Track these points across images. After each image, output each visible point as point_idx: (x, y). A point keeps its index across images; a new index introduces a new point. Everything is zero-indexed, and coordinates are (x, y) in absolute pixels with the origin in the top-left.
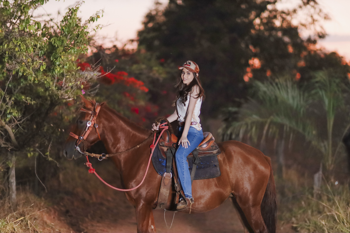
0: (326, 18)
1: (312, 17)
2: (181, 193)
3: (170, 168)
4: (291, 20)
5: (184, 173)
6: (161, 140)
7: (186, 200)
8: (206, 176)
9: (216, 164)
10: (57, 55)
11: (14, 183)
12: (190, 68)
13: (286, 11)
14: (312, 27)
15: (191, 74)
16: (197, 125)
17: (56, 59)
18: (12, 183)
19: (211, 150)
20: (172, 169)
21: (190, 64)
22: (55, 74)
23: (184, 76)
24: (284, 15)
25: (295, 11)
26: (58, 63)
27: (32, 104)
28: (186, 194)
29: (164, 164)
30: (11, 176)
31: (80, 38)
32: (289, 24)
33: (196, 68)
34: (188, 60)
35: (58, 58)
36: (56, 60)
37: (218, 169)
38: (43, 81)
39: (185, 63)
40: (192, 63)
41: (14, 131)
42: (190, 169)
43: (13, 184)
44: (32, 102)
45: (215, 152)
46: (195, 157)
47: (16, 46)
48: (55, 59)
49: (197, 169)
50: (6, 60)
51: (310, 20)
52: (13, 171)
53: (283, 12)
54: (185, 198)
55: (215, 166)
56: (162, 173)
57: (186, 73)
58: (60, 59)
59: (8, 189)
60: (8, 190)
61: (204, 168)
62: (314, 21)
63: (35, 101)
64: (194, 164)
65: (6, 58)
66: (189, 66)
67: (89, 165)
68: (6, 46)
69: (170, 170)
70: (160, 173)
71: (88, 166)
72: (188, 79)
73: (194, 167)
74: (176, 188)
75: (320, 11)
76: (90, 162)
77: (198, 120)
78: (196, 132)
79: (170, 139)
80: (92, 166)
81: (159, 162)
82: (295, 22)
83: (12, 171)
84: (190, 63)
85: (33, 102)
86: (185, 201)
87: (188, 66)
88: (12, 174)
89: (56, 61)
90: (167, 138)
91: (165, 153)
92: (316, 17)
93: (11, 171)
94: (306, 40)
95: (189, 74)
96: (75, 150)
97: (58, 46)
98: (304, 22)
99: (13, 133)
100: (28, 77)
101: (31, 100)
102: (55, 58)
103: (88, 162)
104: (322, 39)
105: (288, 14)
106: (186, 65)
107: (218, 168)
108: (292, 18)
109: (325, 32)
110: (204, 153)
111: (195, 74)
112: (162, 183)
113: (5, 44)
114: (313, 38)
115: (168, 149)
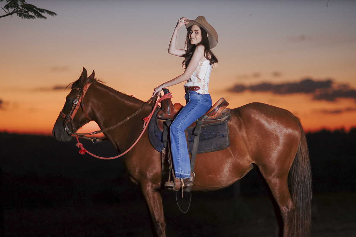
5: (180, 148)
8: (211, 149)
19: (221, 118)
28: (177, 173)
49: (200, 140)
54: (175, 178)
55: (224, 136)
56: (161, 149)
57: (194, 32)
61: (208, 139)
67: (80, 145)
70: (158, 149)
71: (79, 147)
72: (196, 38)
73: (196, 139)
76: (80, 143)
78: (198, 98)
79: (170, 109)
80: (83, 146)
81: (156, 136)
95: (198, 33)
96: (64, 130)
103: (78, 143)
107: (227, 138)
110: (210, 122)
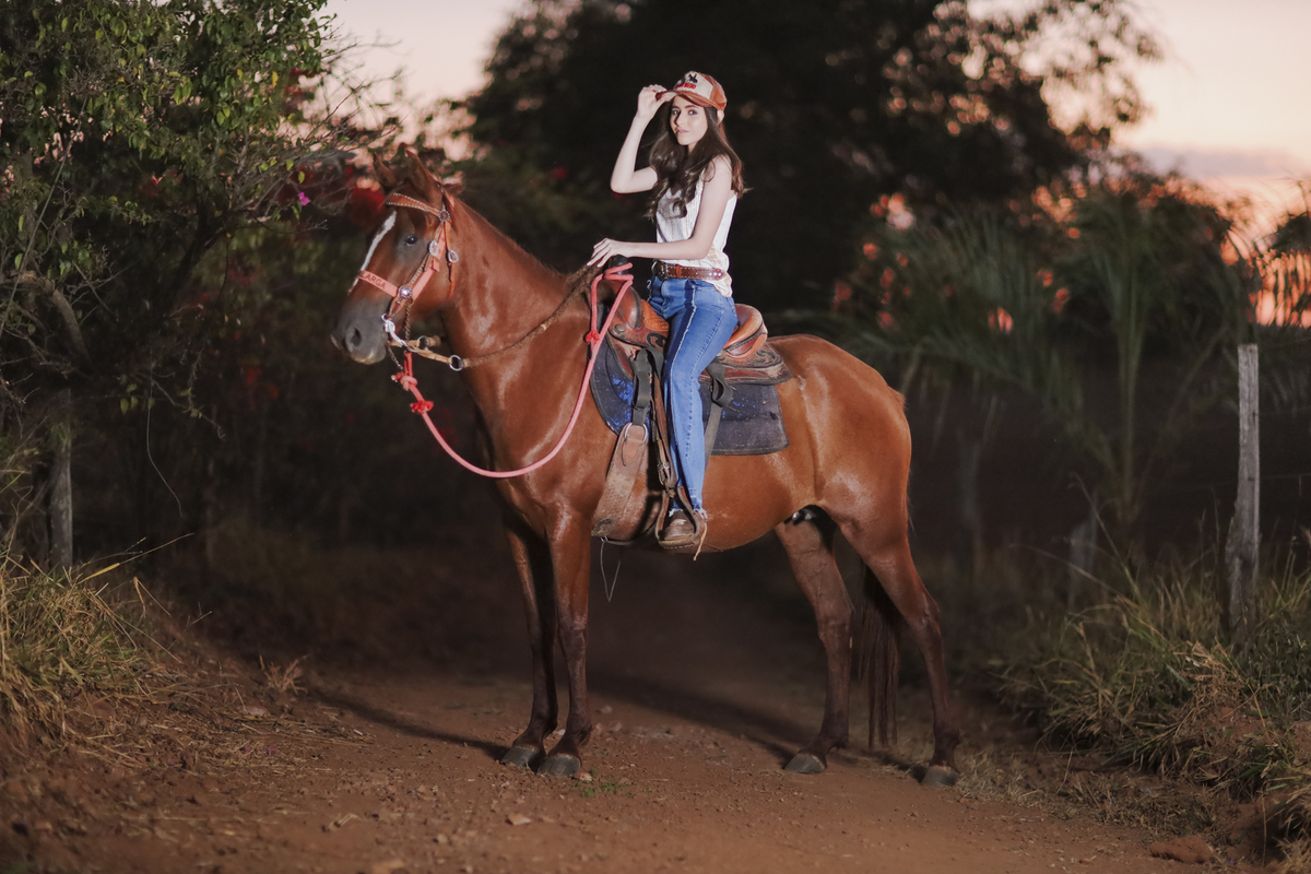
0: (1145, 49)
1: (1093, 44)
2: (681, 495)
3: (647, 409)
4: (1020, 54)
5: (690, 432)
6: (618, 322)
7: (695, 517)
8: (746, 447)
9: (775, 409)
10: (222, 70)
11: (67, 515)
12: (696, 94)
13: (1000, 21)
14: (1094, 80)
15: (700, 110)
16: (722, 280)
17: (221, 81)
18: (61, 513)
19: (760, 364)
20: (651, 415)
21: (696, 81)
22: (215, 127)
23: (679, 122)
24: (995, 41)
25: (1032, 24)
26: (224, 95)
27: (141, 222)
29: (626, 397)
30: (57, 488)
31: (295, 17)
32: (1014, 71)
33: (715, 92)
34: (688, 71)
35: (228, 77)
36: (217, 85)
37: (780, 425)
38: (175, 155)
39: (680, 82)
40: (699, 77)
41: (80, 314)
42: (706, 419)
43: (64, 517)
44: (142, 216)
45: (773, 371)
46: (719, 382)
47: (96, 26)
48: (215, 83)
49: (722, 420)
50: (63, 73)
51: (1086, 55)
52: (66, 473)
53: (990, 27)
54: (692, 512)
55: (773, 416)
57: (684, 112)
58: (233, 81)
59: (46, 533)
60: (46, 540)
62: (1103, 60)
63: (152, 215)
64: (714, 405)
65: (64, 67)
66: (693, 87)
68: (65, 23)
69: (645, 417)
72: (691, 129)
73: (716, 412)
74: (664, 478)
75: (1124, 21)
77: (724, 262)
79: (640, 317)
81: (614, 387)
82: (1033, 63)
83: (63, 475)
84: (694, 80)
85: (145, 216)
86: (693, 522)
87: (688, 89)
88: (61, 483)
89: (219, 89)
90: (633, 313)
91: (628, 362)
92: (1108, 46)
93: (59, 473)
94: (1071, 132)
95: (694, 113)
97: (223, 40)
98: (1063, 62)
99: (79, 321)
100: (127, 138)
101: (138, 212)
102: (217, 79)
104: (1127, 124)
105: (1010, 34)
106: (681, 85)
108: (1022, 50)
109: (1138, 99)
110: (740, 374)
111: (711, 111)
112: (616, 456)
113: (62, 19)
114: (1096, 123)
115: (637, 352)
